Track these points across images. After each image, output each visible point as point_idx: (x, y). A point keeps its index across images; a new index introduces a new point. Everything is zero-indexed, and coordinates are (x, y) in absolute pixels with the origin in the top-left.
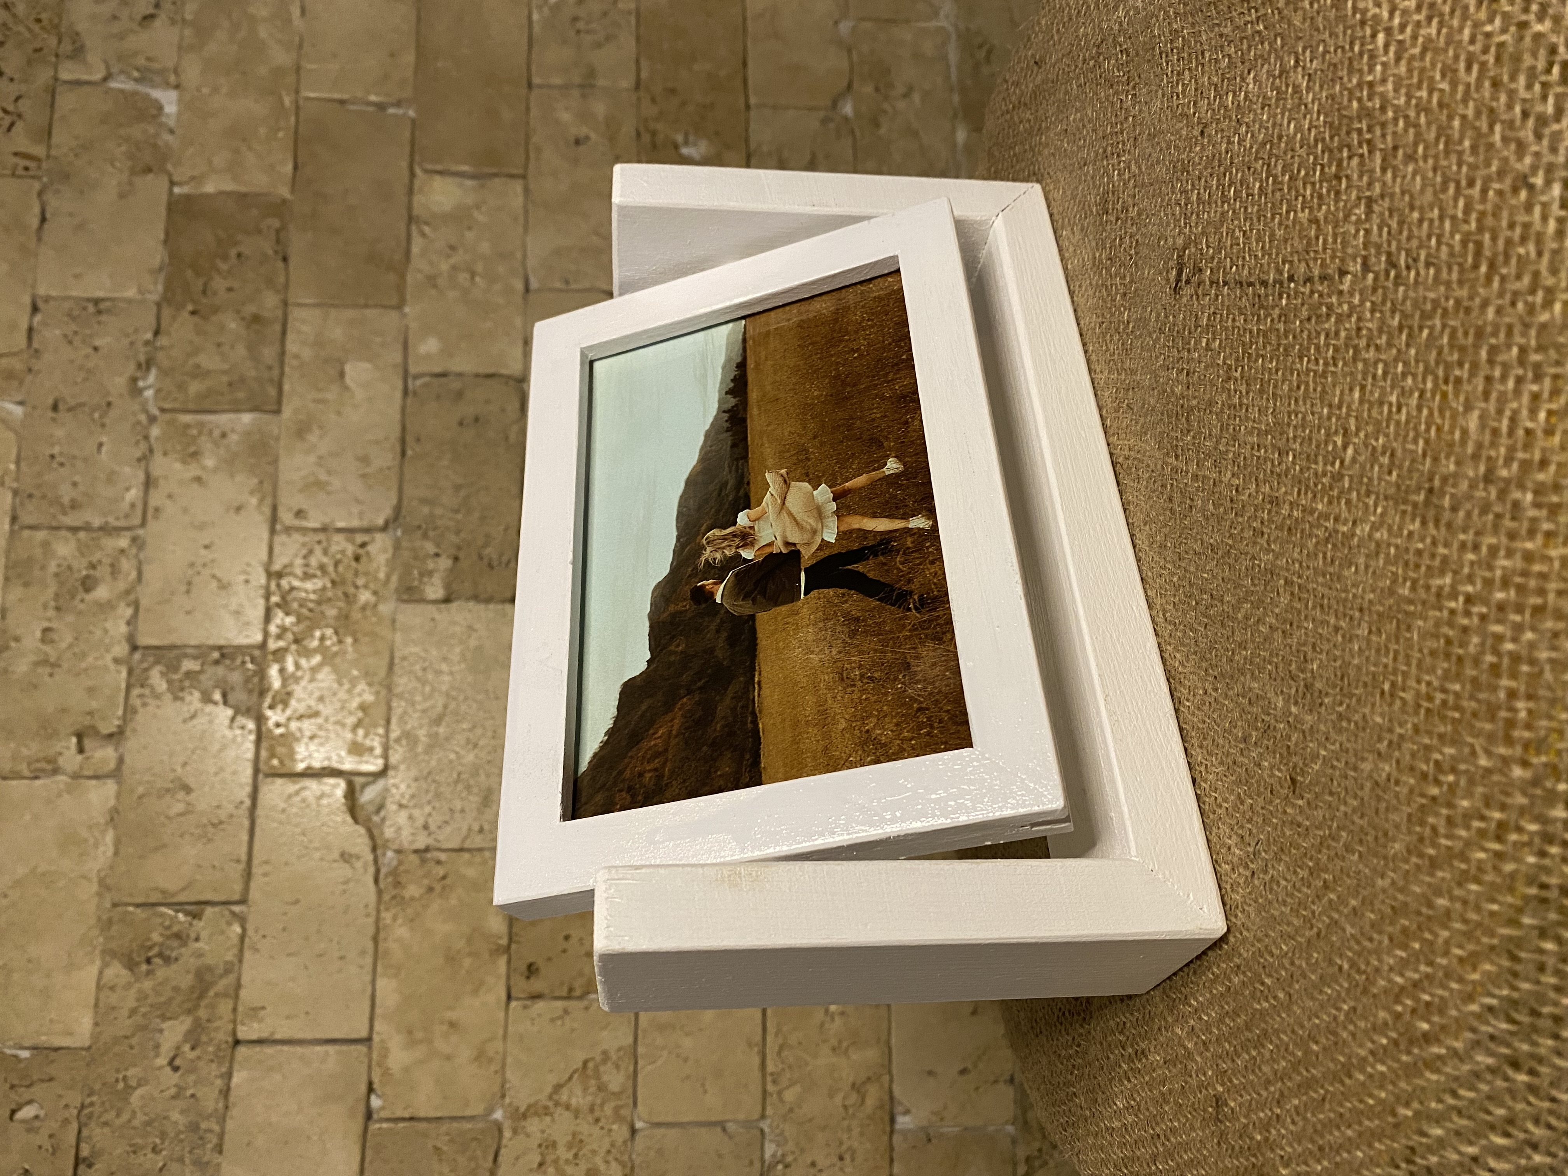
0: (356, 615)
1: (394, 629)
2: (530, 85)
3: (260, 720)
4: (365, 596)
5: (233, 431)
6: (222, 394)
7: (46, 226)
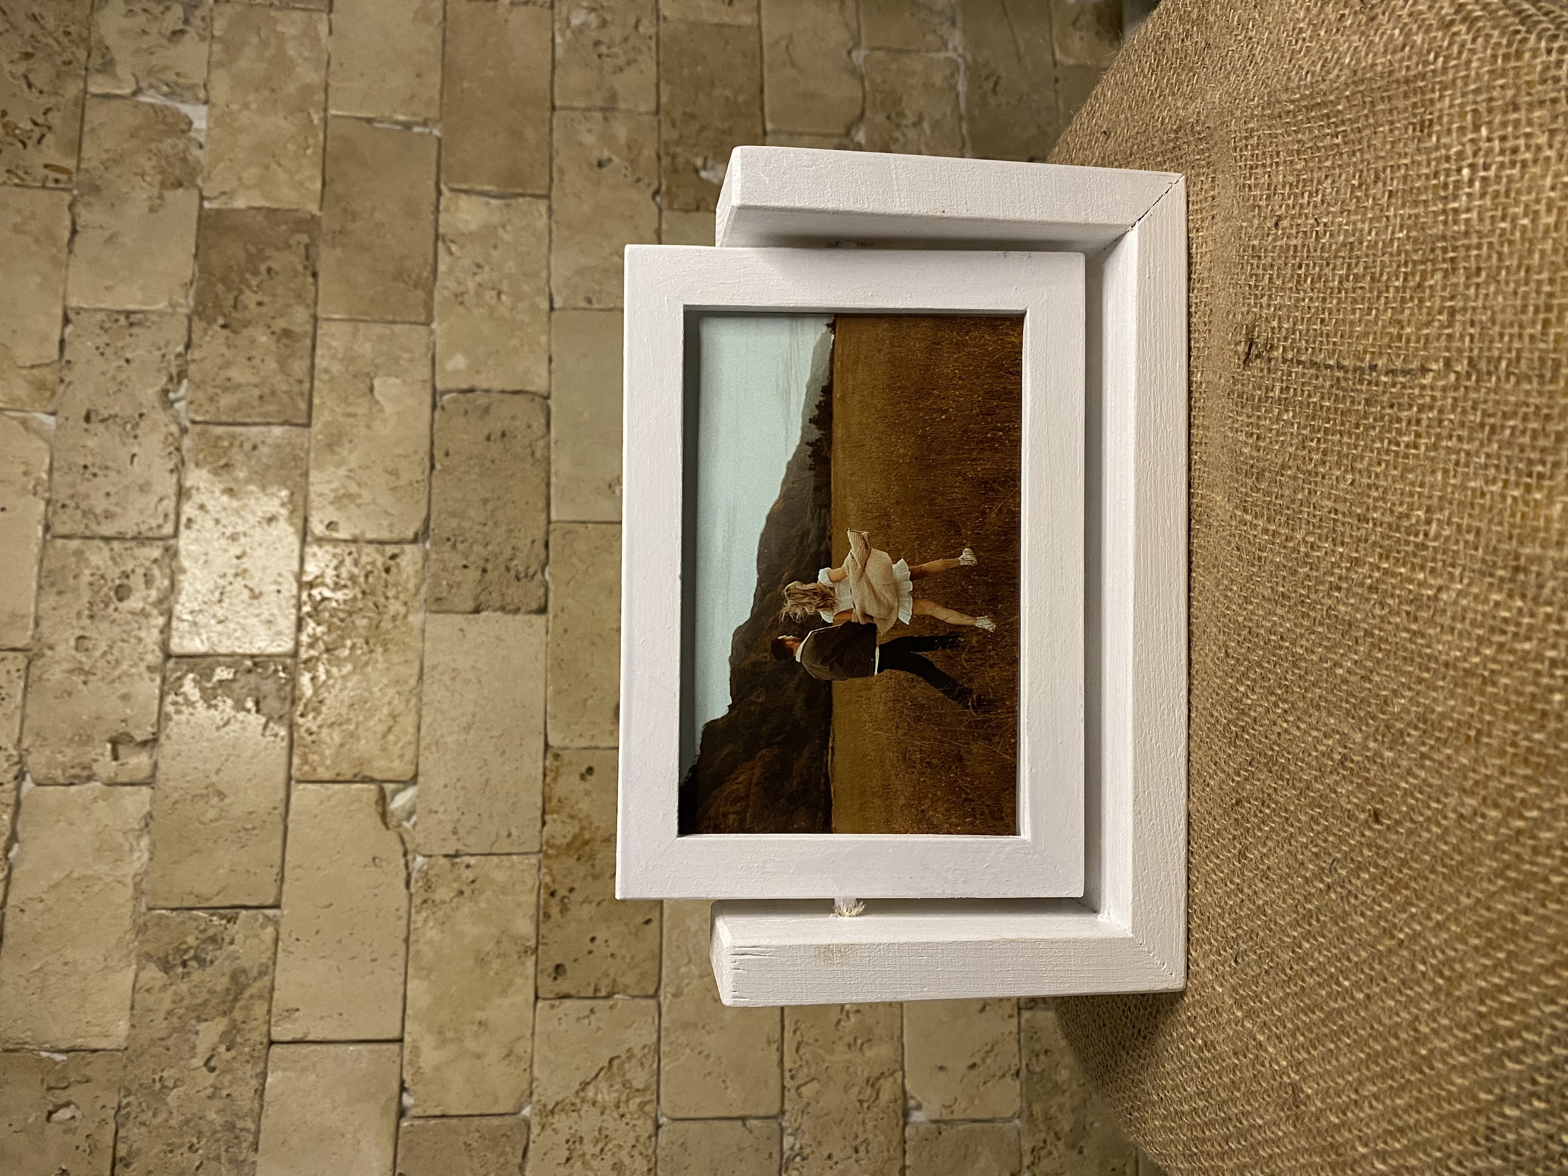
0: (386, 625)
1: (423, 640)
2: (553, 108)
3: (292, 727)
4: (395, 607)
5: (263, 442)
6: (253, 408)
7: (78, 239)
